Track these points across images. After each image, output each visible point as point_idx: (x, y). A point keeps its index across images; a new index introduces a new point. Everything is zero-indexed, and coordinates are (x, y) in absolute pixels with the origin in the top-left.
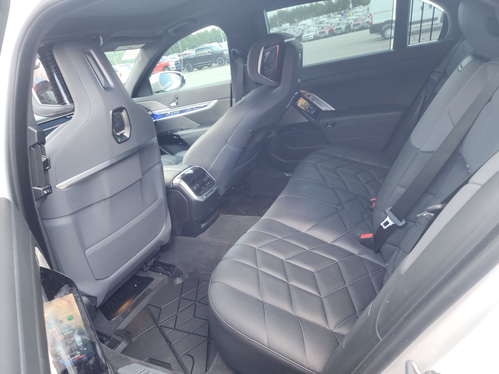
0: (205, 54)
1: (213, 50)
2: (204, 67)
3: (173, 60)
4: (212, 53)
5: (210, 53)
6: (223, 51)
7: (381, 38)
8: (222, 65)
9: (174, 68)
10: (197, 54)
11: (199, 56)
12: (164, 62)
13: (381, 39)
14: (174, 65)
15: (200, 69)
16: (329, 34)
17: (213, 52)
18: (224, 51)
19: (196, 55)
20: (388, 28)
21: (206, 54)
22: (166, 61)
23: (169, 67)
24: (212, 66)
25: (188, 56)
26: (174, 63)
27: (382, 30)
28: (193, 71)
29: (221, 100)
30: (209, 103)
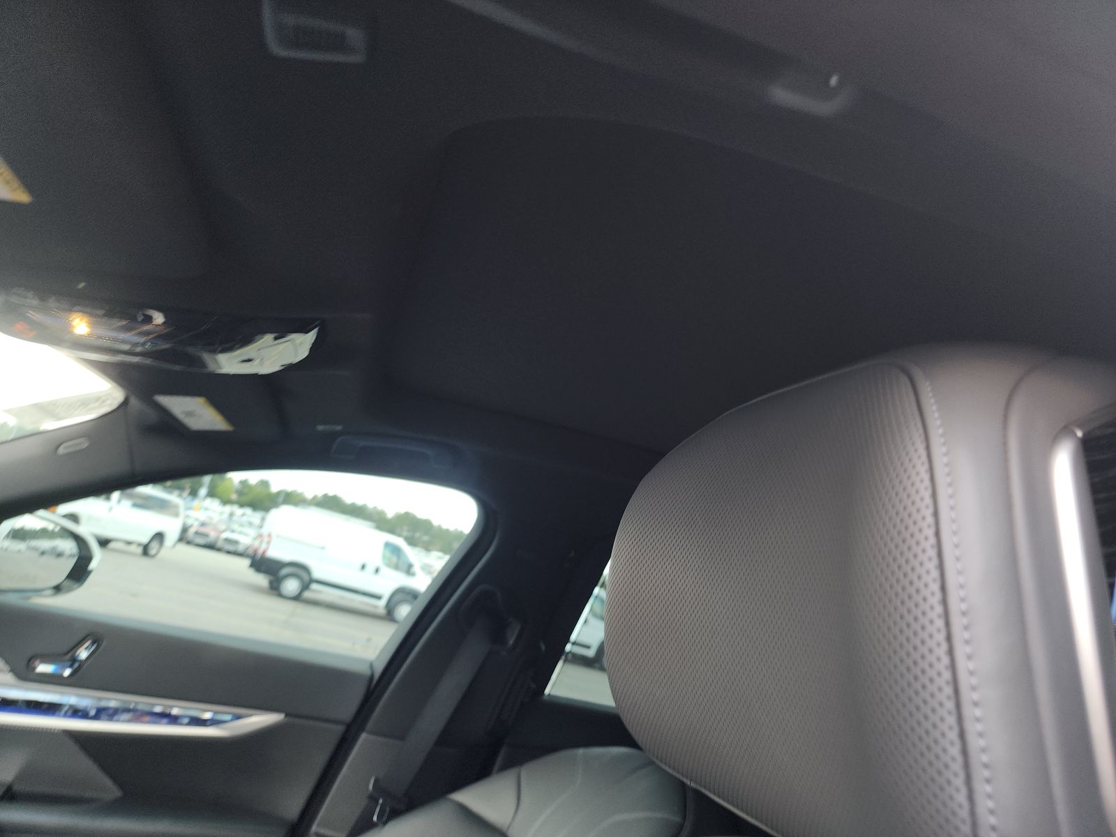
7: (270, 589)
29: (302, 721)
30: (238, 717)
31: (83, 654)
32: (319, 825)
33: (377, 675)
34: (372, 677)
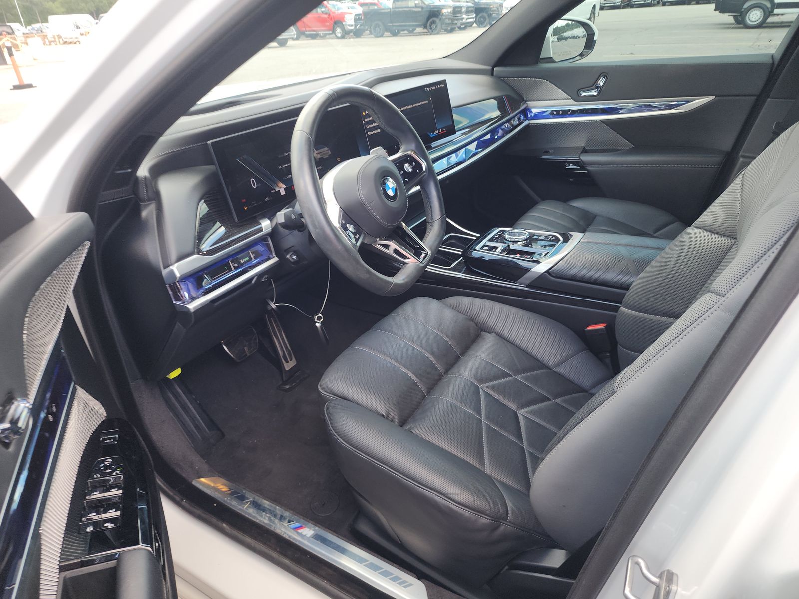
0: (408, 8)
1: (425, 4)
2: (402, 33)
3: (350, 11)
4: (422, 8)
5: (419, 7)
6: (441, 7)
7: (733, 24)
8: (436, 32)
9: (352, 26)
10: (396, 6)
11: (397, 10)
12: (336, 12)
13: (733, 26)
14: (353, 21)
15: (394, 34)
16: (621, 4)
17: (424, 6)
18: (443, 9)
19: (393, 9)
20: (754, 8)
21: (411, 9)
22: (340, 12)
23: (344, 23)
24: (415, 32)
25: (376, 7)
26: (352, 17)
27: (743, 10)
28: (384, 36)
29: (725, 98)
30: (688, 102)
31: (601, 83)
32: (743, 152)
33: (776, 62)
34: (773, 64)
